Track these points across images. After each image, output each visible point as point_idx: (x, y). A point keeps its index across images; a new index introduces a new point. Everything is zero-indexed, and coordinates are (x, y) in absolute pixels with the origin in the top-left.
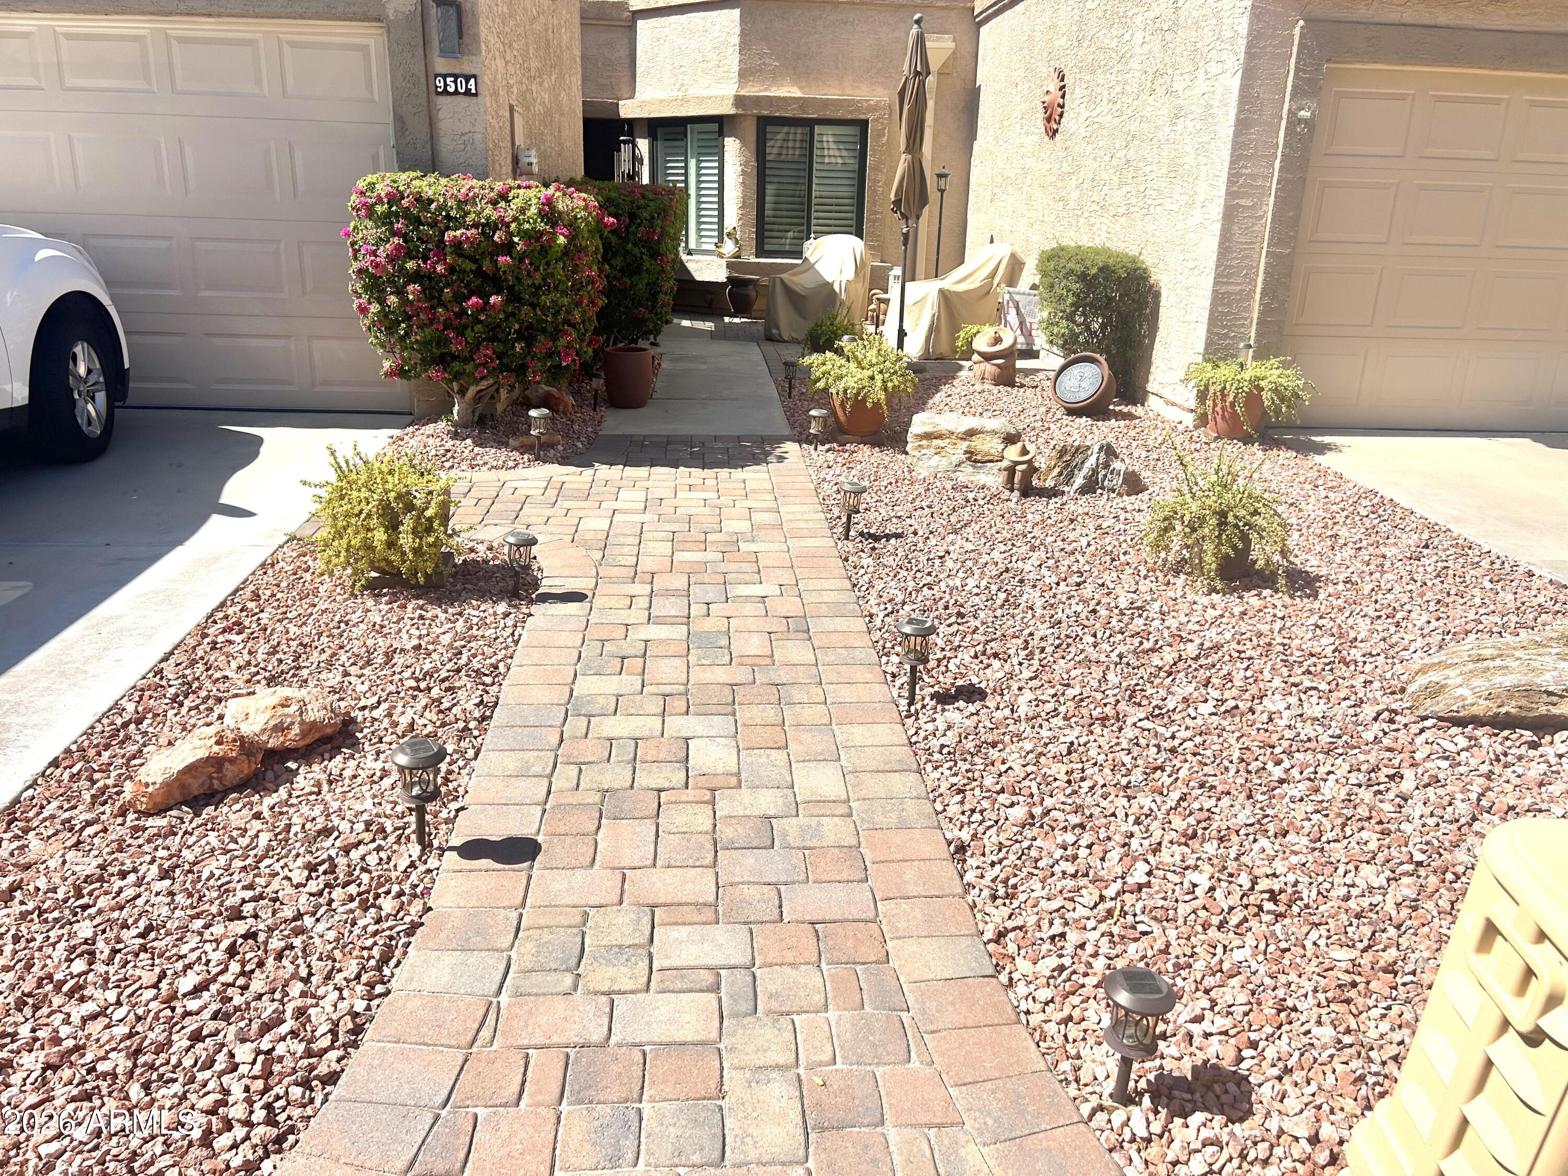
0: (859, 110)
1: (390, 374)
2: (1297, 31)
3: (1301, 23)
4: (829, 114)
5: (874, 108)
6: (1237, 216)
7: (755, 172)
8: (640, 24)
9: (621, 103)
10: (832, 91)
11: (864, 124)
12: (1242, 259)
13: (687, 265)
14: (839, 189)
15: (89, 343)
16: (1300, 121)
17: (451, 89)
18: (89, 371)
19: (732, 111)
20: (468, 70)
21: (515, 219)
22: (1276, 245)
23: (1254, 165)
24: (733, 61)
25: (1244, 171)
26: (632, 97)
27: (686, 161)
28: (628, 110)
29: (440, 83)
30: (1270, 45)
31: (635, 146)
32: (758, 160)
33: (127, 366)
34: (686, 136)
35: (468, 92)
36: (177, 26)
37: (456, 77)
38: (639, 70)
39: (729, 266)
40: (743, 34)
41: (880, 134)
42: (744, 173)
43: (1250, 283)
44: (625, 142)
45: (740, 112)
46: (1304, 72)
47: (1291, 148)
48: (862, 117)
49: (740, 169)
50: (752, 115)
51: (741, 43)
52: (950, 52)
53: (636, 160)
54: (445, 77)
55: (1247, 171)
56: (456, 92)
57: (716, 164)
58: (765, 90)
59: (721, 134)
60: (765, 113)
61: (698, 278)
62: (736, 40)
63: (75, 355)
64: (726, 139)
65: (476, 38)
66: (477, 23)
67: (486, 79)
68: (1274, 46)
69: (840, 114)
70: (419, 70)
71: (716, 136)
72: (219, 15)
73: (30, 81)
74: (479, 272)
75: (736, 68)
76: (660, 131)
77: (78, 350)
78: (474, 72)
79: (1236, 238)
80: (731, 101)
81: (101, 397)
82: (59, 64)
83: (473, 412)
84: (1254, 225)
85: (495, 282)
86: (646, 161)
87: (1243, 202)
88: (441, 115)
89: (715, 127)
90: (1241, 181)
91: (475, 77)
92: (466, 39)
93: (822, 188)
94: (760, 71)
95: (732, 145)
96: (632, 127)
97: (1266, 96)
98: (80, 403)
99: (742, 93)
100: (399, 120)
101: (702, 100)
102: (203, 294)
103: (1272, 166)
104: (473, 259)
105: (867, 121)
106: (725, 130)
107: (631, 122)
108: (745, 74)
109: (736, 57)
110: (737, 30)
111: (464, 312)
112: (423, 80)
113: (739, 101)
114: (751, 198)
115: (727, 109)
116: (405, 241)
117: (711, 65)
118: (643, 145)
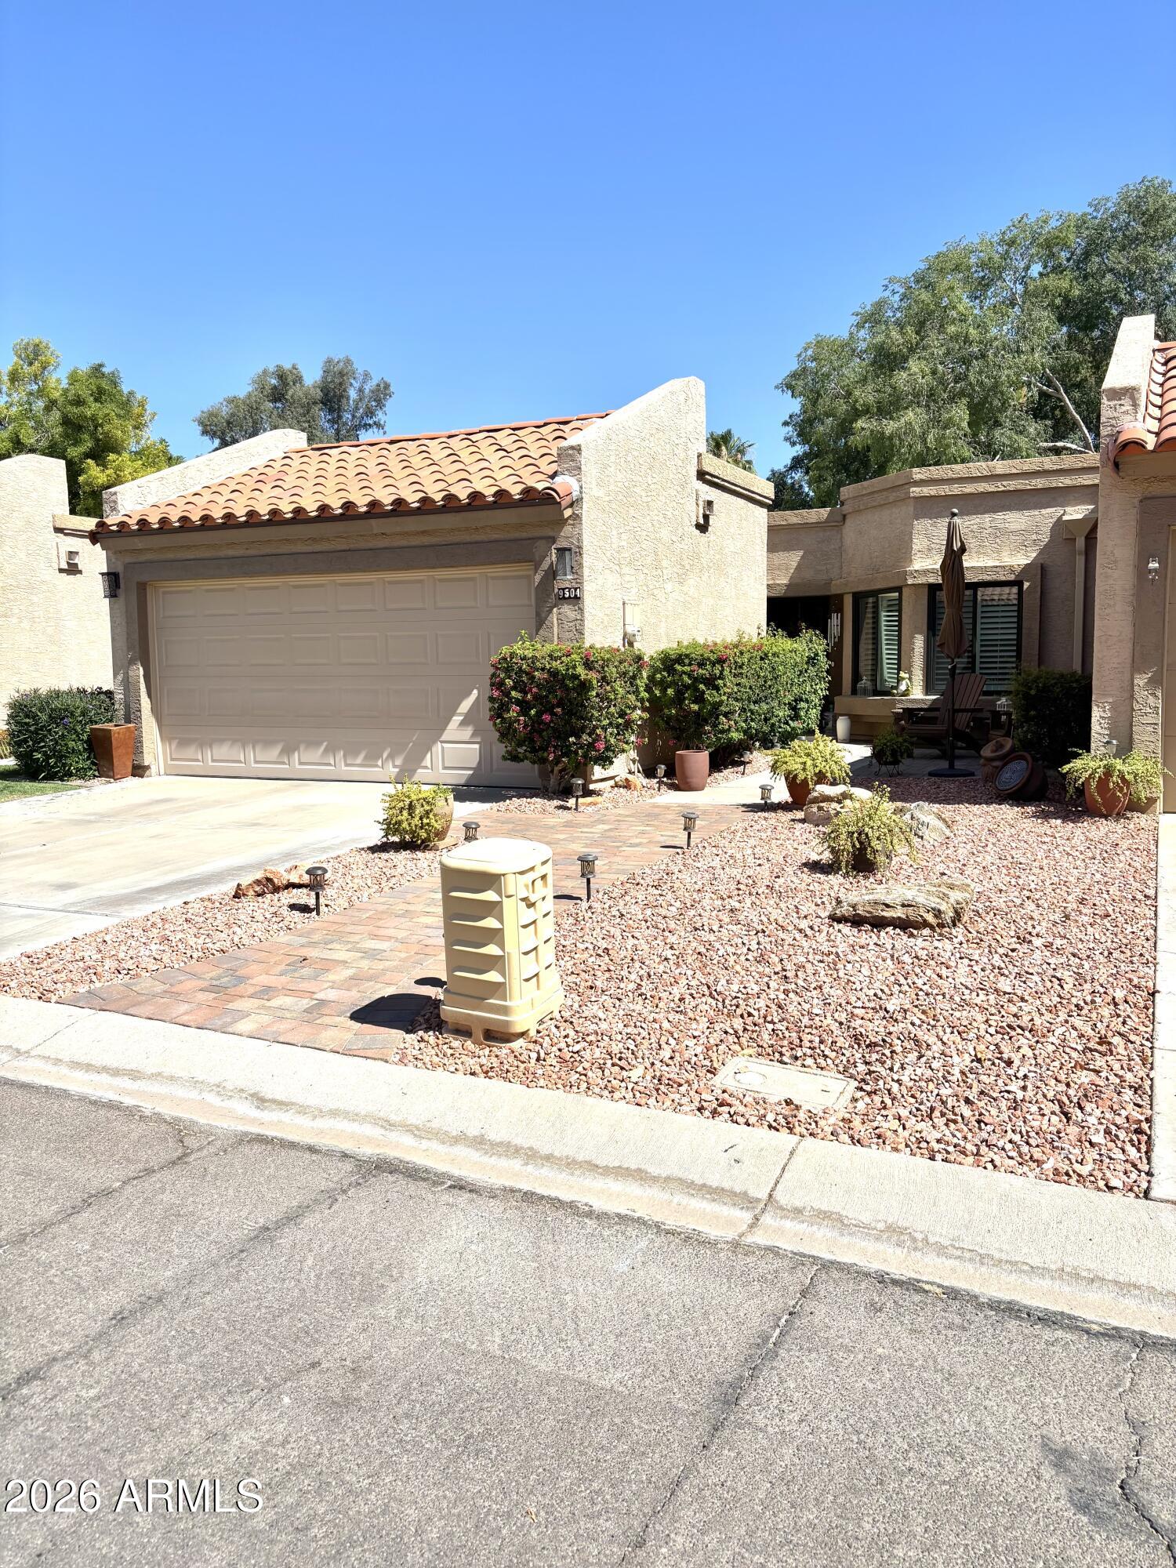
0: (1013, 573)
4: (987, 578)
5: (1027, 571)
6: (1107, 643)
7: (926, 628)
9: (833, 582)
10: (991, 561)
11: (1020, 584)
12: (1116, 674)
16: (1150, 571)
17: (567, 596)
20: (577, 584)
26: (841, 577)
28: (838, 587)
29: (561, 593)
31: (843, 614)
32: (928, 619)
34: (877, 604)
35: (575, 597)
36: (439, 574)
37: (569, 589)
41: (1033, 591)
43: (1124, 693)
50: (923, 584)
53: (843, 624)
54: (564, 589)
56: (570, 597)
57: (897, 623)
58: (934, 564)
59: (901, 600)
60: (932, 581)
62: (911, 528)
65: (581, 566)
66: (582, 558)
67: (587, 589)
69: (996, 578)
71: (897, 602)
72: (457, 566)
73: (370, 607)
76: (862, 601)
78: (579, 585)
79: (1108, 659)
82: (385, 598)
84: (1122, 649)
87: (1110, 632)
88: (561, 611)
89: (897, 595)
91: (580, 588)
92: (575, 567)
93: (984, 637)
94: (930, 550)
97: (1119, 554)
100: (538, 615)
103: (1132, 604)
105: (1021, 582)
106: (903, 597)
107: (841, 597)
117: (894, 549)
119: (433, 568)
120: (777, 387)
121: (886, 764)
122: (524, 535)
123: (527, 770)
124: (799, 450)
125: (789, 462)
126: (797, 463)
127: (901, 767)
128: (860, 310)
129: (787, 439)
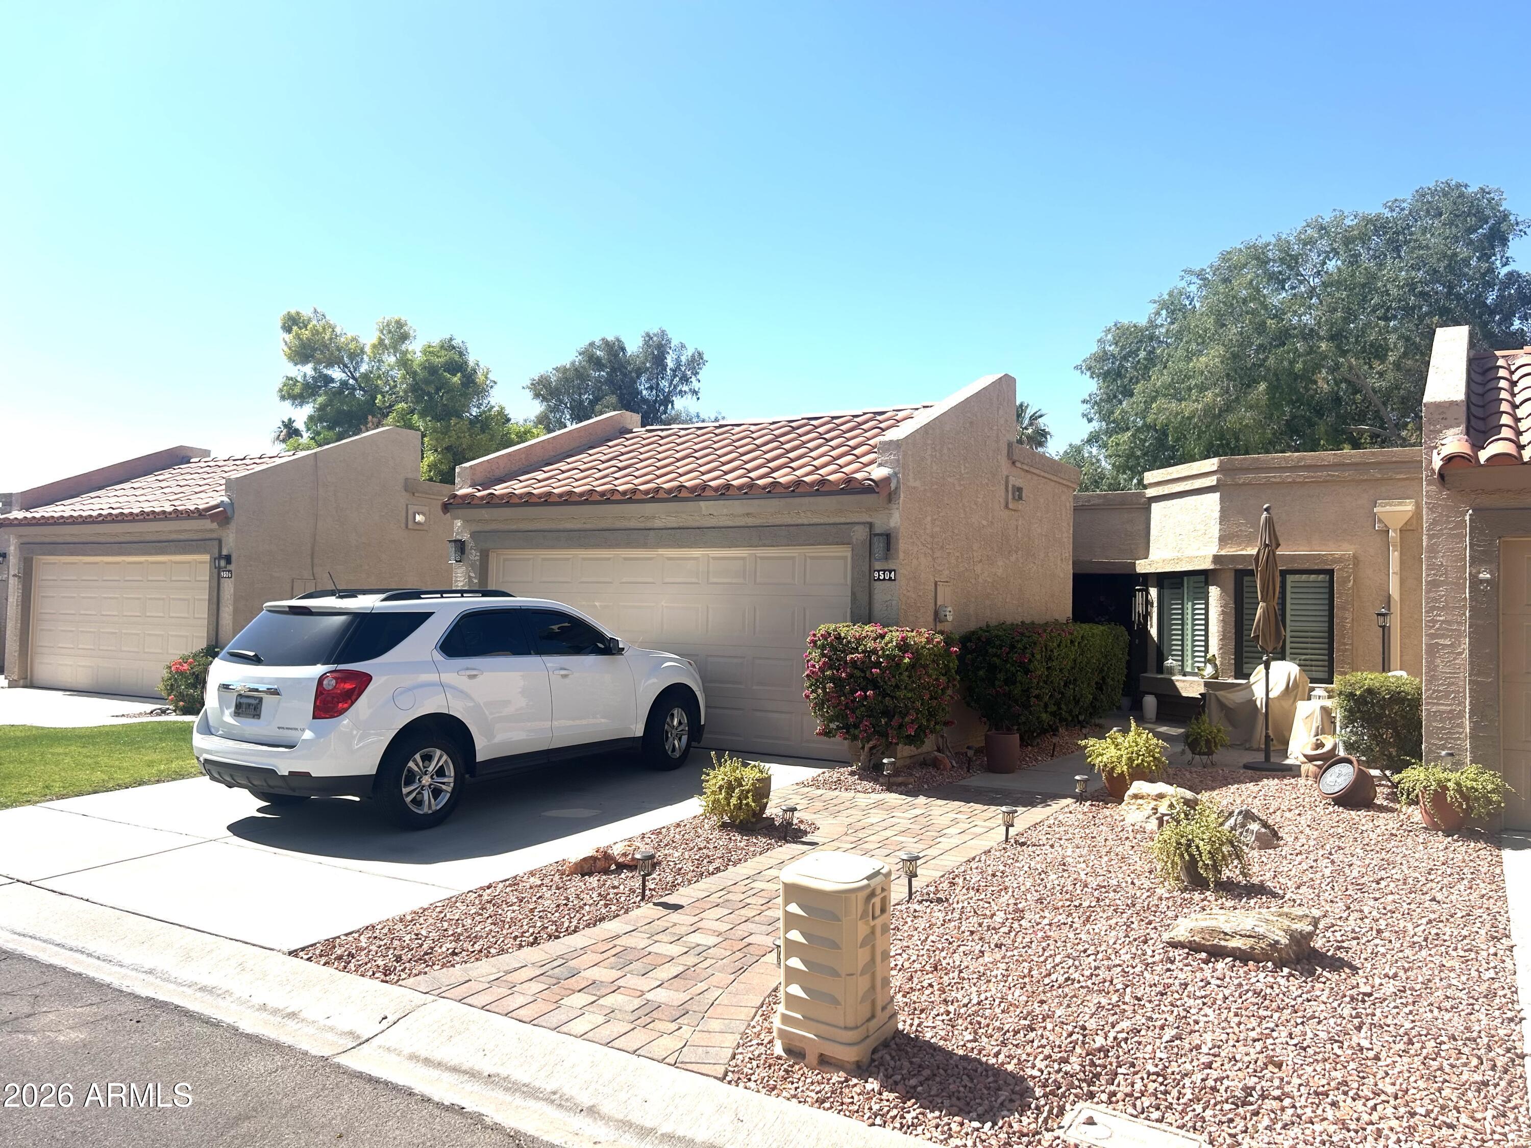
0: (1325, 562)
1: (819, 734)
2: (1467, 518)
3: (1470, 512)
4: (1296, 566)
5: (1340, 560)
6: (1438, 652)
7: (1233, 611)
8: (1154, 506)
9: (1137, 562)
10: (1301, 548)
11: (1331, 572)
12: (1450, 684)
13: (1177, 683)
14: (1309, 624)
15: (683, 709)
16: (1482, 581)
17: (881, 578)
18: (680, 723)
19: (1212, 567)
20: (892, 567)
21: (882, 649)
22: (1475, 675)
23: (1447, 614)
24: (1215, 530)
25: (1438, 618)
26: (1146, 558)
27: (1182, 604)
28: (1142, 567)
29: (876, 574)
30: (1446, 528)
31: (1148, 593)
32: (1235, 603)
33: (702, 723)
34: (1183, 586)
35: (890, 579)
36: (761, 552)
37: (884, 571)
38: (1152, 538)
39: (1207, 684)
40: (1222, 510)
41: (1346, 580)
42: (1223, 612)
43: (1459, 705)
44: (1139, 590)
45: (1218, 567)
46: (1479, 546)
47: (1476, 600)
48: (1329, 567)
49: (1220, 609)
50: (1230, 569)
51: (1221, 517)
52: (1410, 514)
53: (1148, 603)
54: (879, 571)
55: (1441, 618)
56: (884, 579)
57: (1203, 606)
58: (1242, 550)
59: (1207, 584)
60: (1240, 567)
61: (1184, 694)
62: (1217, 514)
63: (673, 715)
64: (1210, 587)
65: (897, 550)
66: (898, 543)
67: (902, 571)
68: (1450, 529)
69: (1306, 566)
70: (866, 568)
71: (1203, 585)
72: (778, 546)
73: (694, 580)
74: (865, 678)
75: (1217, 535)
76: (1166, 582)
77: (675, 712)
78: (894, 568)
79: (1440, 668)
80: (1211, 559)
81: (685, 738)
82: (708, 572)
83: (870, 760)
84: (1455, 659)
85: (873, 683)
86: (1155, 604)
87: (1441, 641)
88: (876, 592)
89: (1202, 578)
90: (1437, 626)
91: (894, 571)
92: (892, 551)
93: (1293, 624)
94: (1238, 536)
95: (1214, 592)
96: (1147, 579)
97: (1449, 564)
98: (671, 739)
99: (1223, 553)
100: (853, 594)
101: (1191, 559)
102: (754, 687)
103: (1464, 614)
104: (863, 671)
105: (1333, 570)
106: (1210, 580)
107: (1146, 576)
108: (1223, 540)
109: (1218, 527)
110: (1218, 508)
111: (853, 701)
112: (867, 574)
113: (1217, 559)
114: (1230, 632)
115: (1207, 565)
116: (830, 660)
117: (1200, 533)
118: (1153, 592)
119: (756, 546)
120: (1076, 368)
121: (1200, 754)
122: (843, 520)
123: (839, 744)
124: (1095, 425)
125: (1085, 437)
126: (1093, 439)
127: (1215, 757)
128: (1157, 299)
129: (1084, 415)
